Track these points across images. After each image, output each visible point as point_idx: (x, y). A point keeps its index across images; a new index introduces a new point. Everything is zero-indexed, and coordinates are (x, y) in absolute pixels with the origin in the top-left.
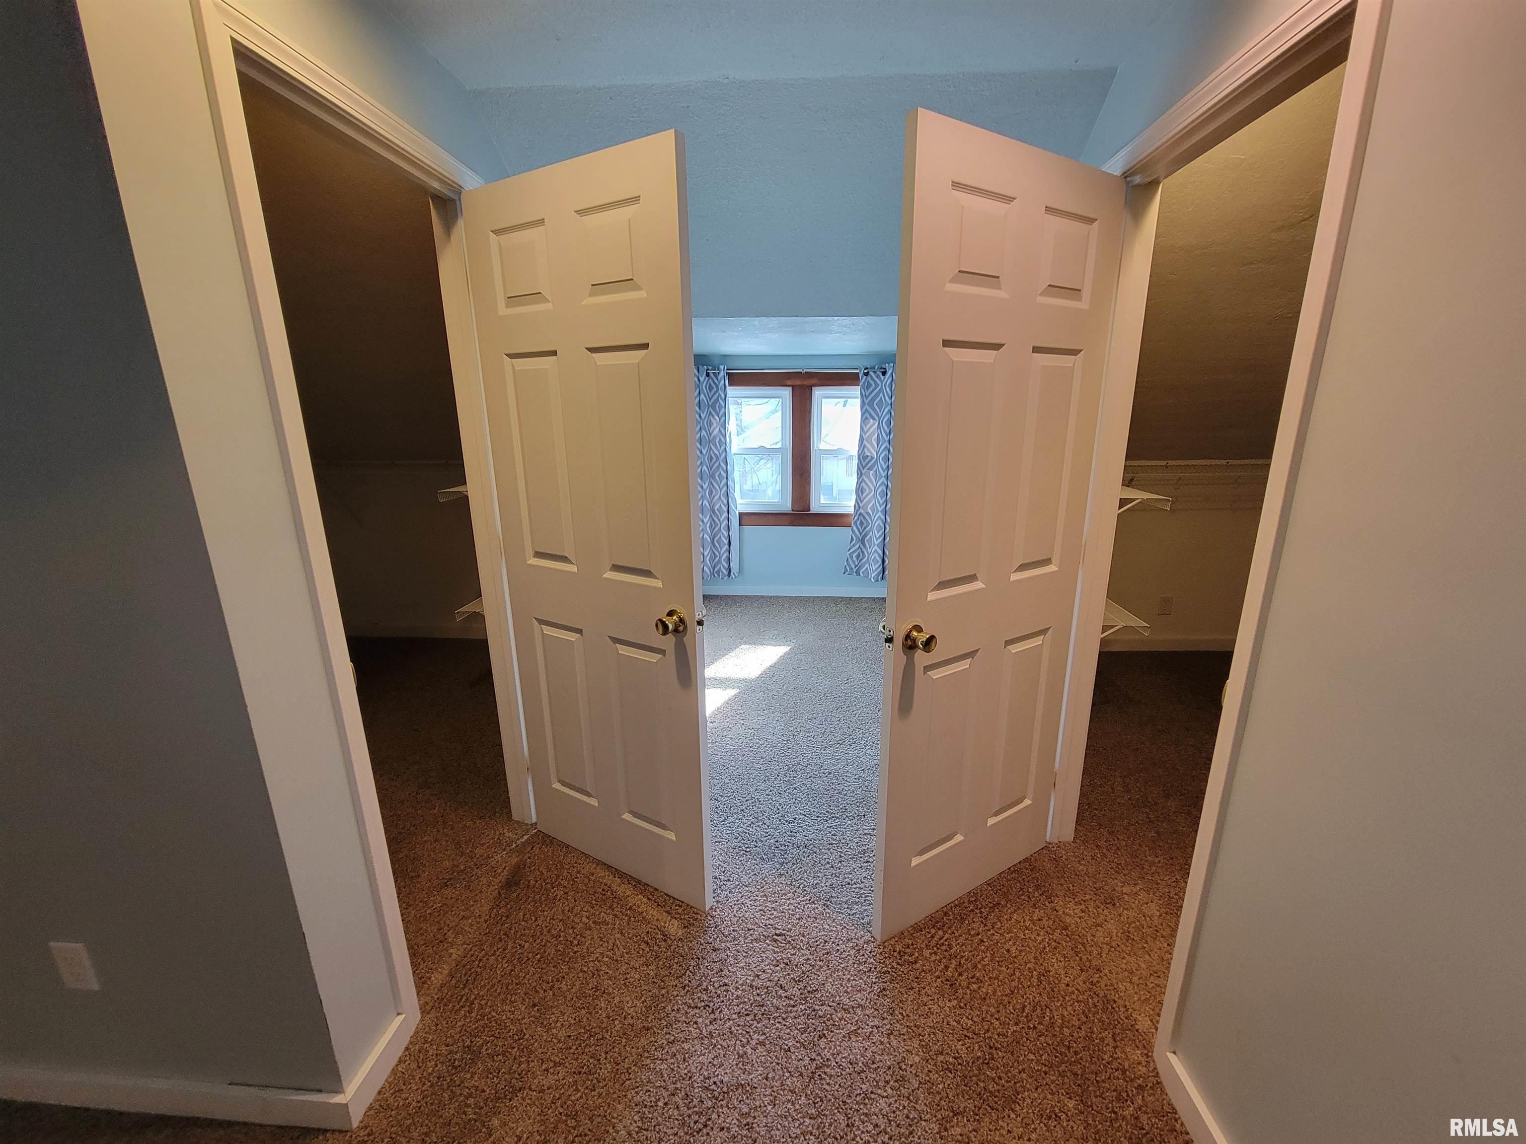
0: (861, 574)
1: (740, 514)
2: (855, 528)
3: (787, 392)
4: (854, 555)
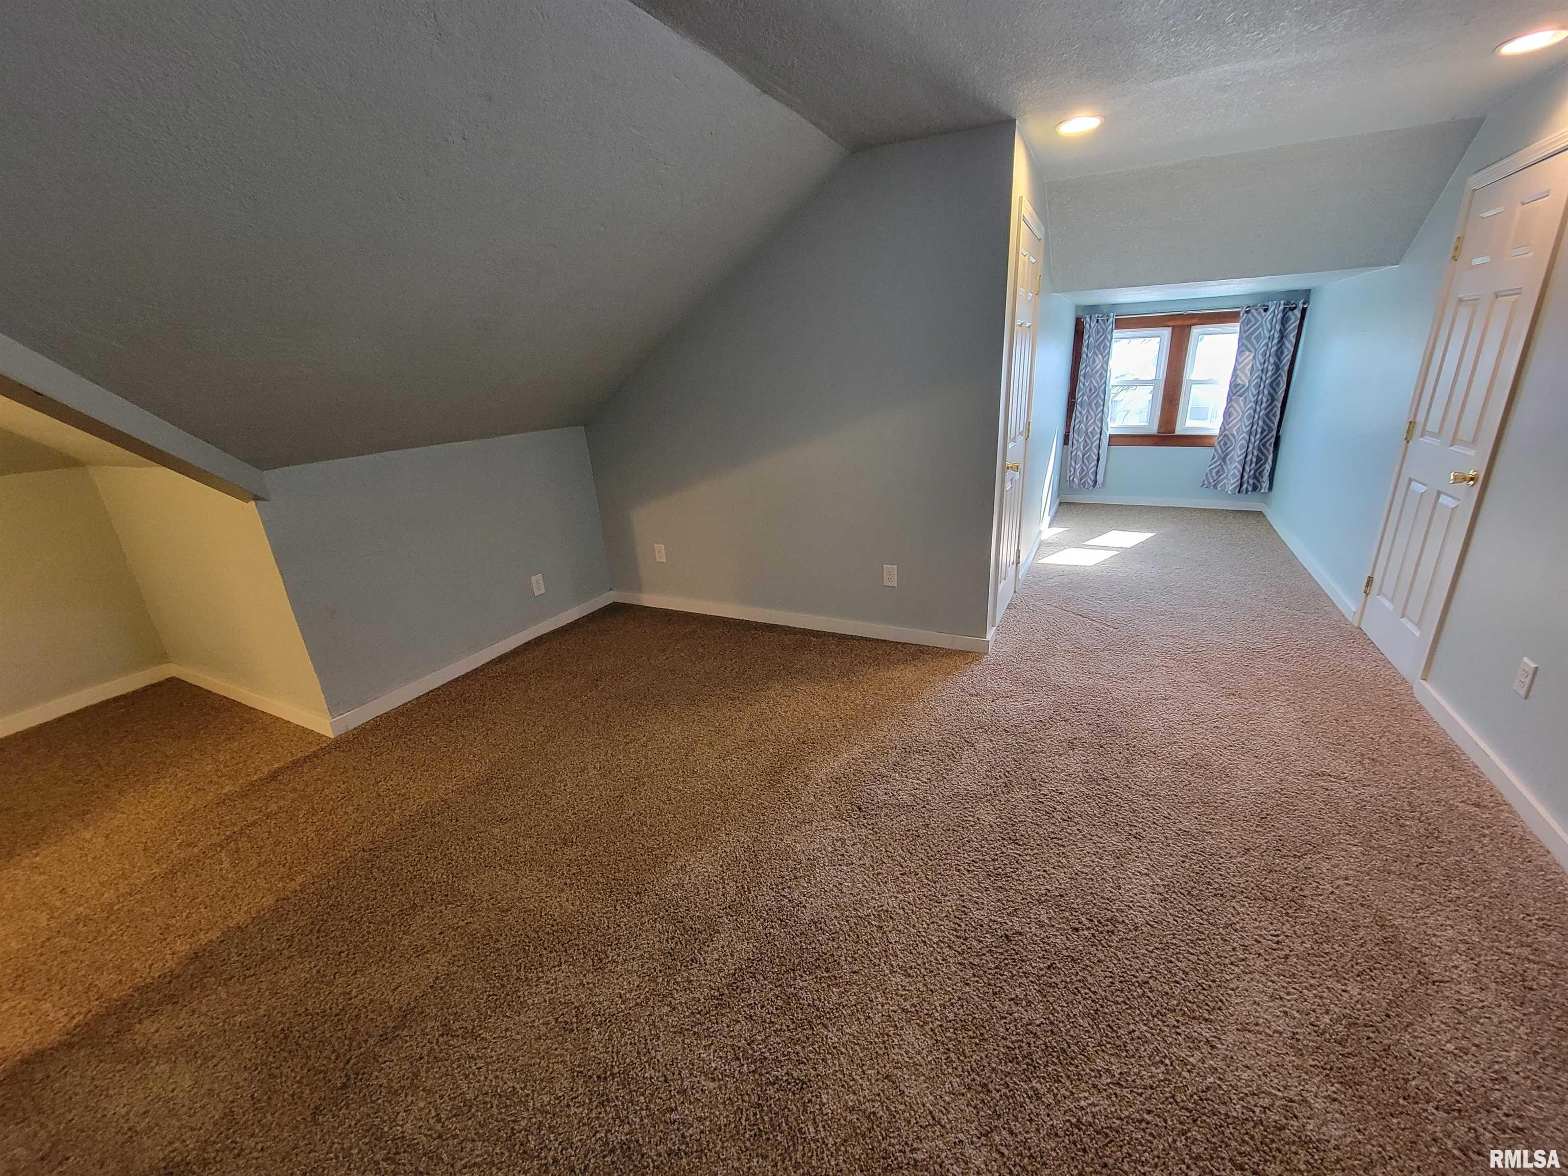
0: (1219, 488)
1: (1111, 436)
2: (1218, 448)
3: (1166, 333)
4: (1214, 471)
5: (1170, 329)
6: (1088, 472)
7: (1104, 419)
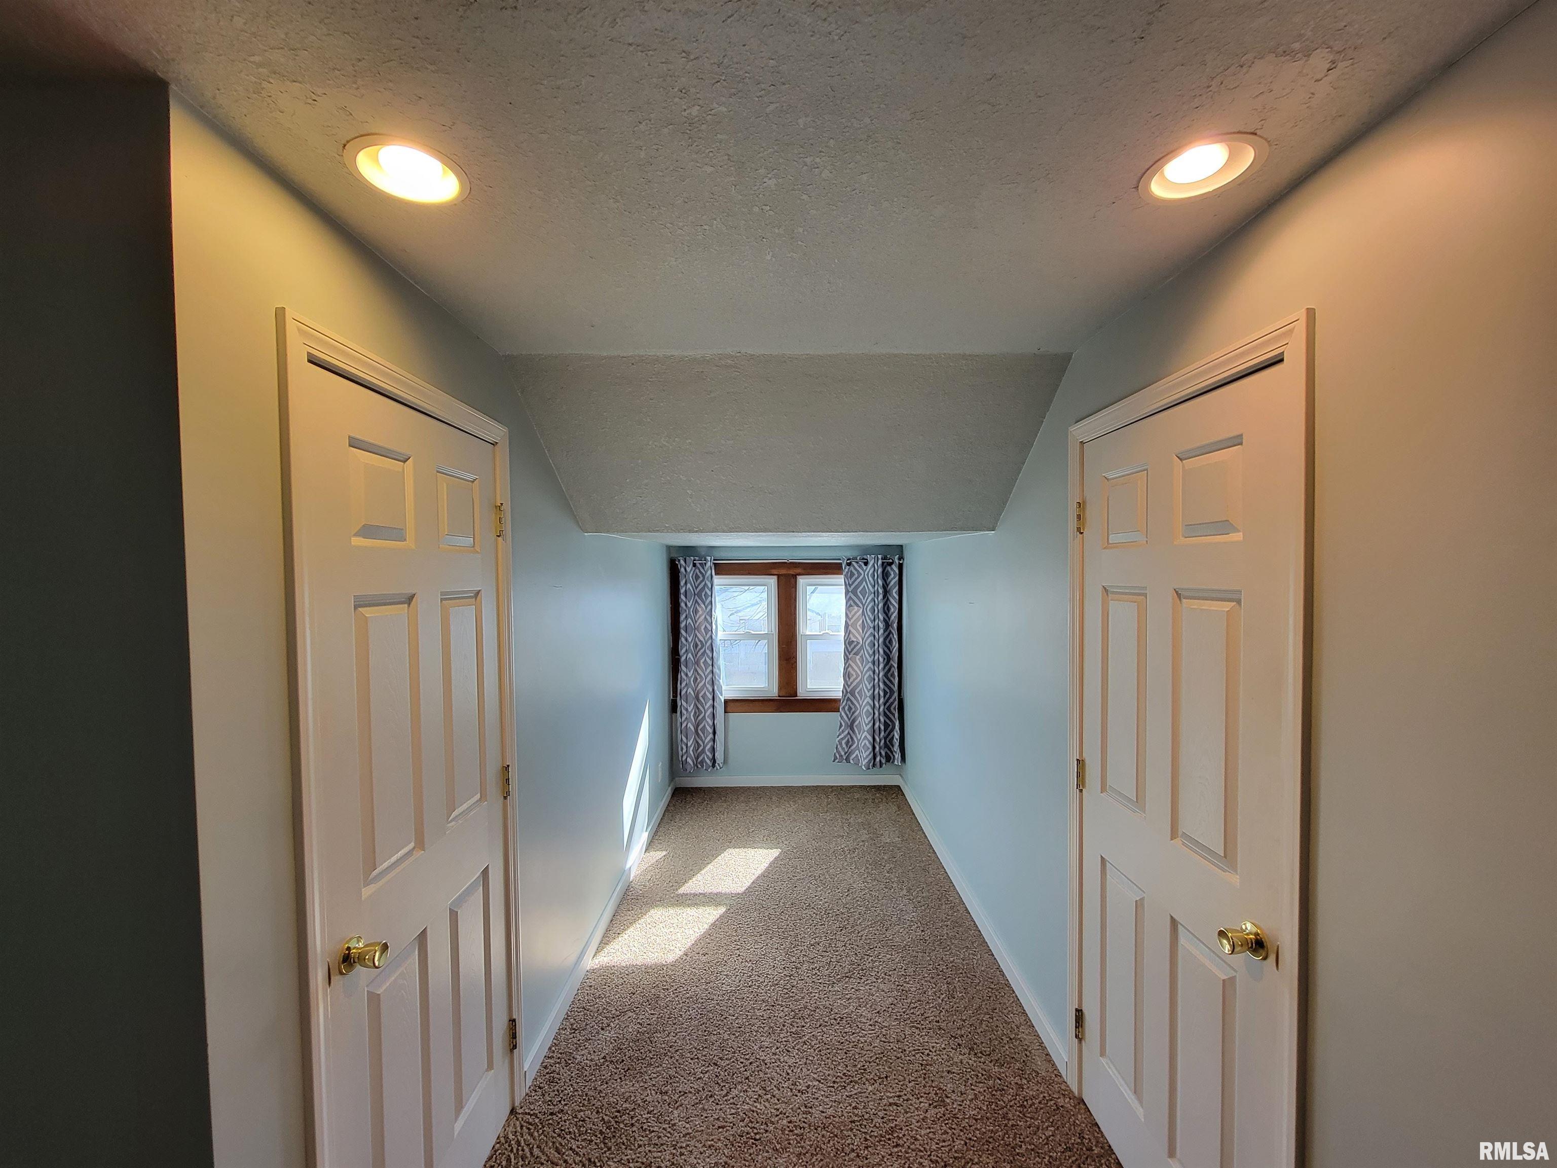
0: (851, 761)
1: (726, 702)
2: (843, 714)
3: (772, 581)
4: (843, 742)
5: (776, 577)
6: (704, 748)
7: (716, 682)
